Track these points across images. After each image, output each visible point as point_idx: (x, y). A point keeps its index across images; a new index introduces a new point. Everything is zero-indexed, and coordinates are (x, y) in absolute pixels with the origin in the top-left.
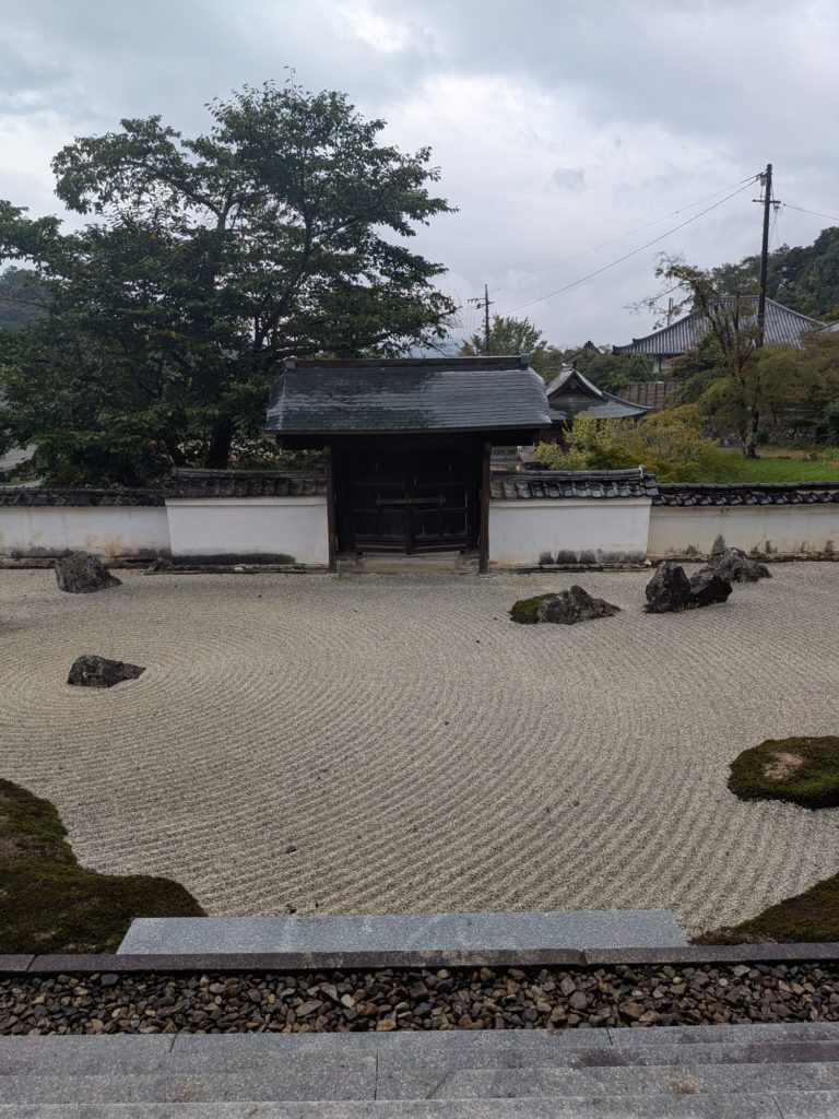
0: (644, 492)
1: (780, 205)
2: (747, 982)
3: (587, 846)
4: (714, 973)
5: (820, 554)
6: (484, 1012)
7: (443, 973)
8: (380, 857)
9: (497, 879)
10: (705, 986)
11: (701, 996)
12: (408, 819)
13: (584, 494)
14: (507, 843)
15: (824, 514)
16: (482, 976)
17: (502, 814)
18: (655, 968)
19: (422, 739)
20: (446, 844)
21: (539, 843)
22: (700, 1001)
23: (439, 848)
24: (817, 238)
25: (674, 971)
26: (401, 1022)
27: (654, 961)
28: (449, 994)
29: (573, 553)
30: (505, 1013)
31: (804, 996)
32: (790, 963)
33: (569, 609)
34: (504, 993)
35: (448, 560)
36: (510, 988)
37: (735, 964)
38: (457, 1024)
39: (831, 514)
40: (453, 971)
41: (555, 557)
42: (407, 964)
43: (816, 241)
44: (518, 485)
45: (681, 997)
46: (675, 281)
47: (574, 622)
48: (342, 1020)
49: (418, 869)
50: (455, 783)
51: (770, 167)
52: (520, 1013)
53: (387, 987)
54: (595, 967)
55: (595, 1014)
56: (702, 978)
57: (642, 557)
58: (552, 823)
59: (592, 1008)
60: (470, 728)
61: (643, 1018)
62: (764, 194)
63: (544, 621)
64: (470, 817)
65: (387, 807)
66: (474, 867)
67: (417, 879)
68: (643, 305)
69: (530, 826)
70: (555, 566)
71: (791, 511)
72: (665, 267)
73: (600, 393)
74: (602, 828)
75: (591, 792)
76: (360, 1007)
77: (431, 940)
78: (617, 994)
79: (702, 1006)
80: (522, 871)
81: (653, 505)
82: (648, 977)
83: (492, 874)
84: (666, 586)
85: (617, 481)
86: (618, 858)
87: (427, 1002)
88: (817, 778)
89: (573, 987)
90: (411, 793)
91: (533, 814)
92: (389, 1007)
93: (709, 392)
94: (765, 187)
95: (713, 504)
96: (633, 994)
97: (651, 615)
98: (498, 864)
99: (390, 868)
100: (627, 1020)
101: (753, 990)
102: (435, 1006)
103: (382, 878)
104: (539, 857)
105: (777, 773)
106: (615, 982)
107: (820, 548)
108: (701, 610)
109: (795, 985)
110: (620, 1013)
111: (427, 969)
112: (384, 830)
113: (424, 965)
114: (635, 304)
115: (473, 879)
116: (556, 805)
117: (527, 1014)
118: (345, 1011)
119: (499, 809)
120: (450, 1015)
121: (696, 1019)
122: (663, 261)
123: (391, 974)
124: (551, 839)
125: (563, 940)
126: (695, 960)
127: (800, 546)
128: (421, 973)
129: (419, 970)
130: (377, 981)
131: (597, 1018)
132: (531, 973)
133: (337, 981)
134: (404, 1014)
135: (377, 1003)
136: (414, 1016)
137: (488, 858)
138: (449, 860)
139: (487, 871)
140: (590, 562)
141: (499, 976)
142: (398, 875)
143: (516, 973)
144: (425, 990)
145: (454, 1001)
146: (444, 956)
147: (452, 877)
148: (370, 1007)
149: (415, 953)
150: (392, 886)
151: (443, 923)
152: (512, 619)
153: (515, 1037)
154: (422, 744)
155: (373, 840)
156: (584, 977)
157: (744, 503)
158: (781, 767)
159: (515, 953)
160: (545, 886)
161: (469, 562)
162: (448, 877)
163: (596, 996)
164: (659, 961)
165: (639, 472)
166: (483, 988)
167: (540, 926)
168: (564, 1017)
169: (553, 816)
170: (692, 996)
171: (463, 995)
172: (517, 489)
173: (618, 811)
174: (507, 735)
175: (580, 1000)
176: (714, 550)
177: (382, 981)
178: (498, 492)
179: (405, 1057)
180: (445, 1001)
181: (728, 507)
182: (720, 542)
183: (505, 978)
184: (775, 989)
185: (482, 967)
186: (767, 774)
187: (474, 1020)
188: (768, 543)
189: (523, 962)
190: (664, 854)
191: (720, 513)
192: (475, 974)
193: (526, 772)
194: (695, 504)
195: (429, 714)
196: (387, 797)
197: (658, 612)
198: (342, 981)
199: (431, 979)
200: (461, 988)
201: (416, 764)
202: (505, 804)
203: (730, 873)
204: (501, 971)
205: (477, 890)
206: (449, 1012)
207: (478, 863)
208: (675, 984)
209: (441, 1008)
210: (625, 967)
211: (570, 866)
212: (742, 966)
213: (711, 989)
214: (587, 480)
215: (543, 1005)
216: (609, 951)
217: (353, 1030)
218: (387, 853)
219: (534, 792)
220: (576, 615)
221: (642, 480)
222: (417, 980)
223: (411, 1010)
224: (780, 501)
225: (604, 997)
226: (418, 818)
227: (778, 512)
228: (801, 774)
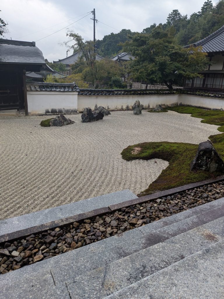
0: (76, 90)
1: (98, 21)
2: (162, 203)
3: (89, 180)
4: (151, 203)
5: (120, 109)
6: (80, 239)
7: (57, 229)
8: (11, 199)
9: (62, 196)
10: (151, 208)
11: (151, 211)
12: (20, 185)
13: (57, 90)
14: (62, 184)
15: (121, 98)
16: (74, 226)
17: (57, 176)
18: (134, 206)
19: (18, 160)
20: (38, 189)
21: (73, 182)
22: (152, 212)
23: (36, 191)
24: (103, 38)
25: (139, 206)
26: (45, 254)
27: (133, 204)
28: (62, 236)
29: (56, 109)
30: (88, 237)
31: (179, 203)
32: (171, 195)
33: (60, 121)
34: (85, 229)
35: (14, 112)
36: (87, 227)
37: (156, 199)
38: (70, 247)
39: (123, 98)
40: (61, 227)
41: (50, 111)
42: (40, 230)
43: (103, 39)
44: (36, 87)
45: (146, 213)
46: (72, 38)
47: (62, 126)
48: (14, 263)
49: (29, 199)
50: (35, 171)
51: (94, 9)
52: (94, 235)
53: (34, 242)
54: (115, 211)
55: (122, 226)
56: (149, 205)
57: (76, 110)
58: (75, 176)
59: (119, 225)
60: (36, 155)
61: (138, 223)
62: (93, 17)
63: (52, 126)
64: (45, 180)
65: (10, 182)
66: (52, 194)
67: (30, 202)
68: (64, 44)
69: (68, 178)
70: (50, 114)
71: (113, 97)
72: (69, 33)
73: (53, 71)
74: (92, 175)
75: (84, 166)
76: (23, 254)
77: (47, 219)
78: (126, 217)
79: (154, 214)
80: (71, 191)
81: (78, 95)
82: (133, 210)
83: (59, 195)
84: (87, 114)
85: (67, 87)
86: (100, 181)
87: (55, 243)
88: (146, 152)
89: (110, 220)
90: (19, 177)
91: (68, 175)
92: (37, 250)
93: (84, 71)
94: (93, 15)
95: (94, 95)
96: (130, 216)
97: (84, 123)
98: (61, 191)
99: (17, 202)
100: (133, 225)
101: (165, 205)
102: (58, 243)
103: (15, 206)
104: (75, 186)
105: (135, 152)
106: (123, 214)
107: (120, 108)
108: (97, 121)
109: (175, 201)
110: (130, 224)
111: (50, 229)
112: (10, 190)
113: (48, 228)
114: (61, 43)
115: (53, 198)
116: (75, 171)
117: (97, 234)
118: (15, 258)
119: (55, 176)
120: (66, 244)
121: (154, 218)
122: (68, 31)
123: (34, 236)
124: (77, 180)
125: (99, 206)
126: (145, 201)
127: (115, 107)
128: (47, 232)
129: (46, 231)
130: (27, 241)
131: (123, 228)
132: (93, 219)
133: (7, 247)
134: (45, 251)
135: (30, 250)
136: (50, 250)
137: (56, 190)
138: (41, 194)
139: (57, 194)
140: (61, 112)
141: (80, 224)
142: (21, 203)
143: (87, 221)
144: (52, 238)
145: (66, 239)
146: (56, 223)
147: (44, 199)
148: (28, 253)
149: (42, 225)
150: (20, 207)
151: (50, 212)
152: (41, 126)
153: (105, 242)
154: (18, 162)
155: (6, 194)
156: (112, 215)
157: (102, 95)
158: (136, 151)
159: (84, 214)
160: (80, 194)
161: (21, 113)
162: (43, 199)
163: (118, 220)
164: (134, 204)
165: (74, 84)
166: (76, 230)
167: (89, 204)
168: (112, 231)
169: (75, 174)
170: (149, 212)
171: (69, 235)
172: (35, 88)
173: (95, 169)
174: (50, 156)
175: (114, 223)
176: (95, 109)
177: (30, 240)
178: (29, 89)
179: (67, 268)
180: (62, 240)
181: (98, 96)
182: (96, 106)
183: (83, 224)
184: (170, 203)
185: (73, 222)
186: (133, 153)
187: (77, 243)
188: (108, 106)
189: (89, 216)
190: (113, 178)
191: (96, 98)
192: (71, 226)
193: (61, 164)
194: (89, 95)
195: (18, 153)
196: (9, 179)
197: (86, 122)
198: (10, 246)
199: (53, 233)
200: (66, 233)
201: (18, 168)
202: (57, 174)
203: (134, 179)
204: (81, 222)
205: (55, 201)
206: (65, 243)
207: (53, 192)
208: (142, 210)
209: (61, 243)
210: (125, 208)
211: (86, 187)
212: (158, 199)
213: (153, 208)
214: (58, 86)
215: (102, 229)
216: (117, 205)
217: (22, 266)
218: (14, 197)
219: (66, 169)
220: (62, 123)
221: (75, 87)
222: (46, 235)
223: (48, 248)
224: (111, 94)
225: (122, 220)
226: (24, 184)
227: (110, 98)
228: (142, 152)
